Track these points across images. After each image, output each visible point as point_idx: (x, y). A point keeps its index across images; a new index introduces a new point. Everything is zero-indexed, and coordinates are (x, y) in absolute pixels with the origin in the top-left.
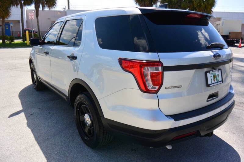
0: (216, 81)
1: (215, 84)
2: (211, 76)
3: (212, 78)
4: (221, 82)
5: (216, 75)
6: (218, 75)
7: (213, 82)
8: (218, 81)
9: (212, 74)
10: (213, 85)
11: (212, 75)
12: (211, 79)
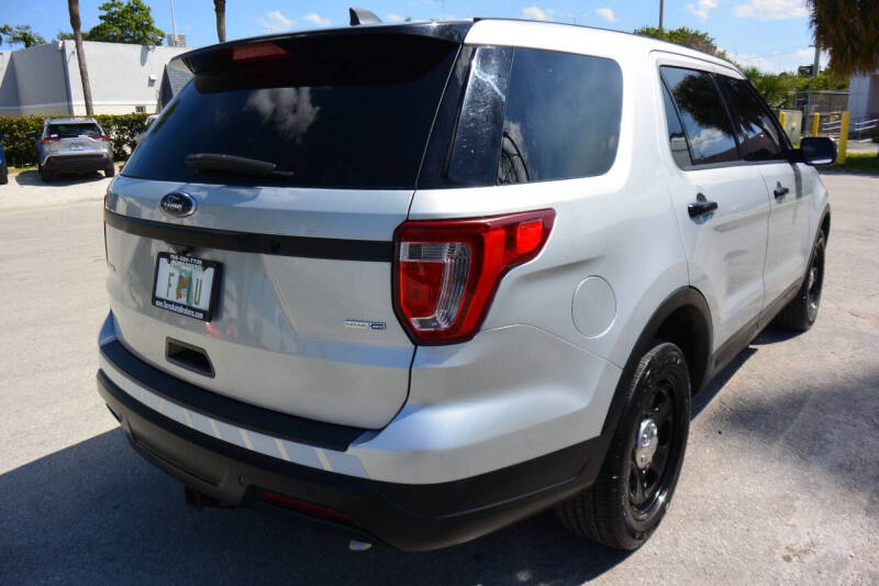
0: (183, 300)
1: (172, 307)
2: (172, 275)
3: (175, 281)
4: (201, 315)
5: (191, 279)
6: (200, 283)
7: (173, 297)
8: (194, 305)
9: (175, 267)
10: (167, 306)
11: (177, 274)
12: (170, 285)
